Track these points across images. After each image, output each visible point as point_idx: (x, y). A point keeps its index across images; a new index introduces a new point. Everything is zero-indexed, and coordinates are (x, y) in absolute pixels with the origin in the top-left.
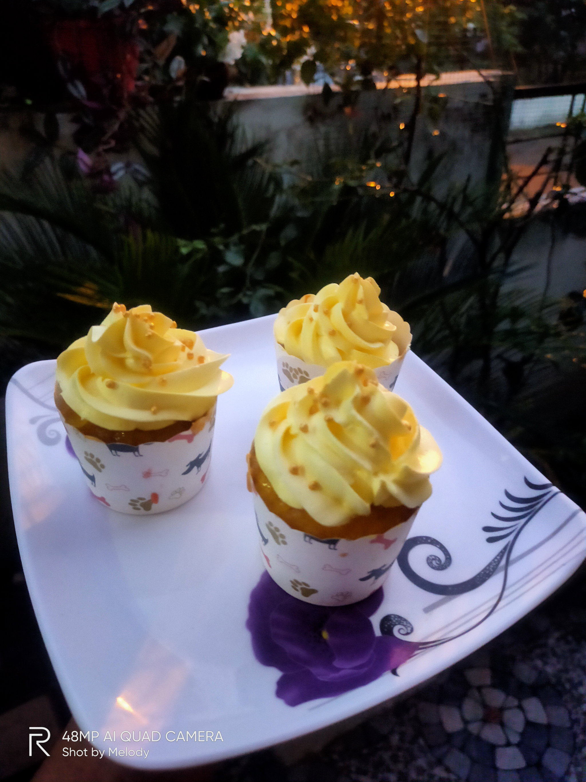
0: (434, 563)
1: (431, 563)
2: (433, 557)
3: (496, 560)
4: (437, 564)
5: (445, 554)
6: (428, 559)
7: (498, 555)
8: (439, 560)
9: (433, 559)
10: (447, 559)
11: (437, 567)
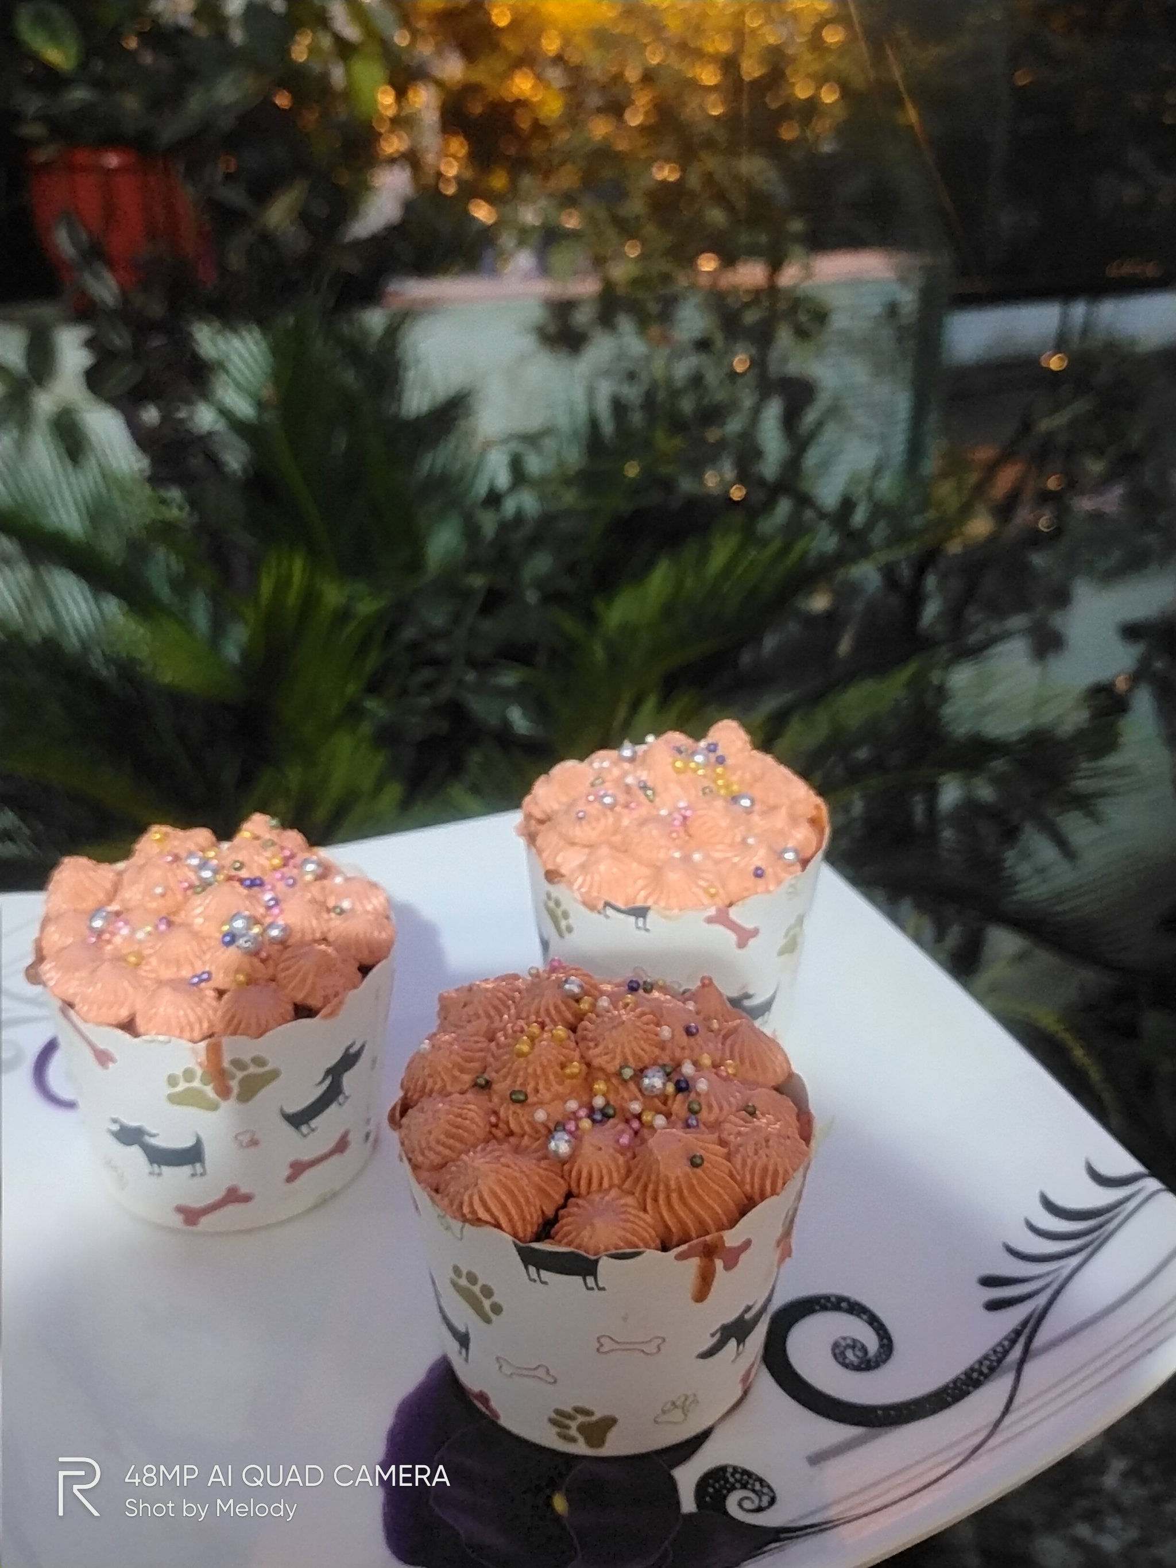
0: (850, 1355)
1: (843, 1353)
2: (849, 1342)
3: (999, 1349)
4: (858, 1357)
5: (878, 1334)
6: (836, 1345)
7: (1005, 1338)
8: (864, 1349)
9: (848, 1346)
10: (882, 1346)
11: (855, 1364)
